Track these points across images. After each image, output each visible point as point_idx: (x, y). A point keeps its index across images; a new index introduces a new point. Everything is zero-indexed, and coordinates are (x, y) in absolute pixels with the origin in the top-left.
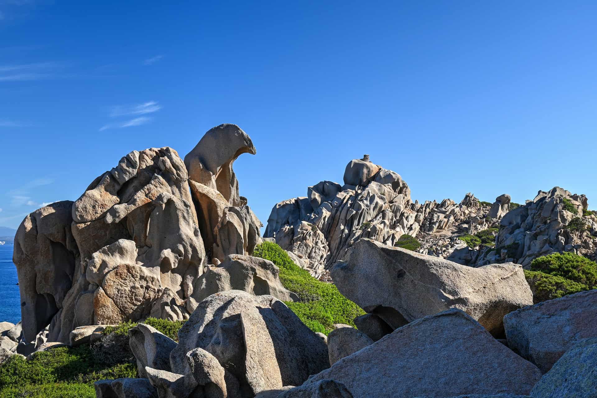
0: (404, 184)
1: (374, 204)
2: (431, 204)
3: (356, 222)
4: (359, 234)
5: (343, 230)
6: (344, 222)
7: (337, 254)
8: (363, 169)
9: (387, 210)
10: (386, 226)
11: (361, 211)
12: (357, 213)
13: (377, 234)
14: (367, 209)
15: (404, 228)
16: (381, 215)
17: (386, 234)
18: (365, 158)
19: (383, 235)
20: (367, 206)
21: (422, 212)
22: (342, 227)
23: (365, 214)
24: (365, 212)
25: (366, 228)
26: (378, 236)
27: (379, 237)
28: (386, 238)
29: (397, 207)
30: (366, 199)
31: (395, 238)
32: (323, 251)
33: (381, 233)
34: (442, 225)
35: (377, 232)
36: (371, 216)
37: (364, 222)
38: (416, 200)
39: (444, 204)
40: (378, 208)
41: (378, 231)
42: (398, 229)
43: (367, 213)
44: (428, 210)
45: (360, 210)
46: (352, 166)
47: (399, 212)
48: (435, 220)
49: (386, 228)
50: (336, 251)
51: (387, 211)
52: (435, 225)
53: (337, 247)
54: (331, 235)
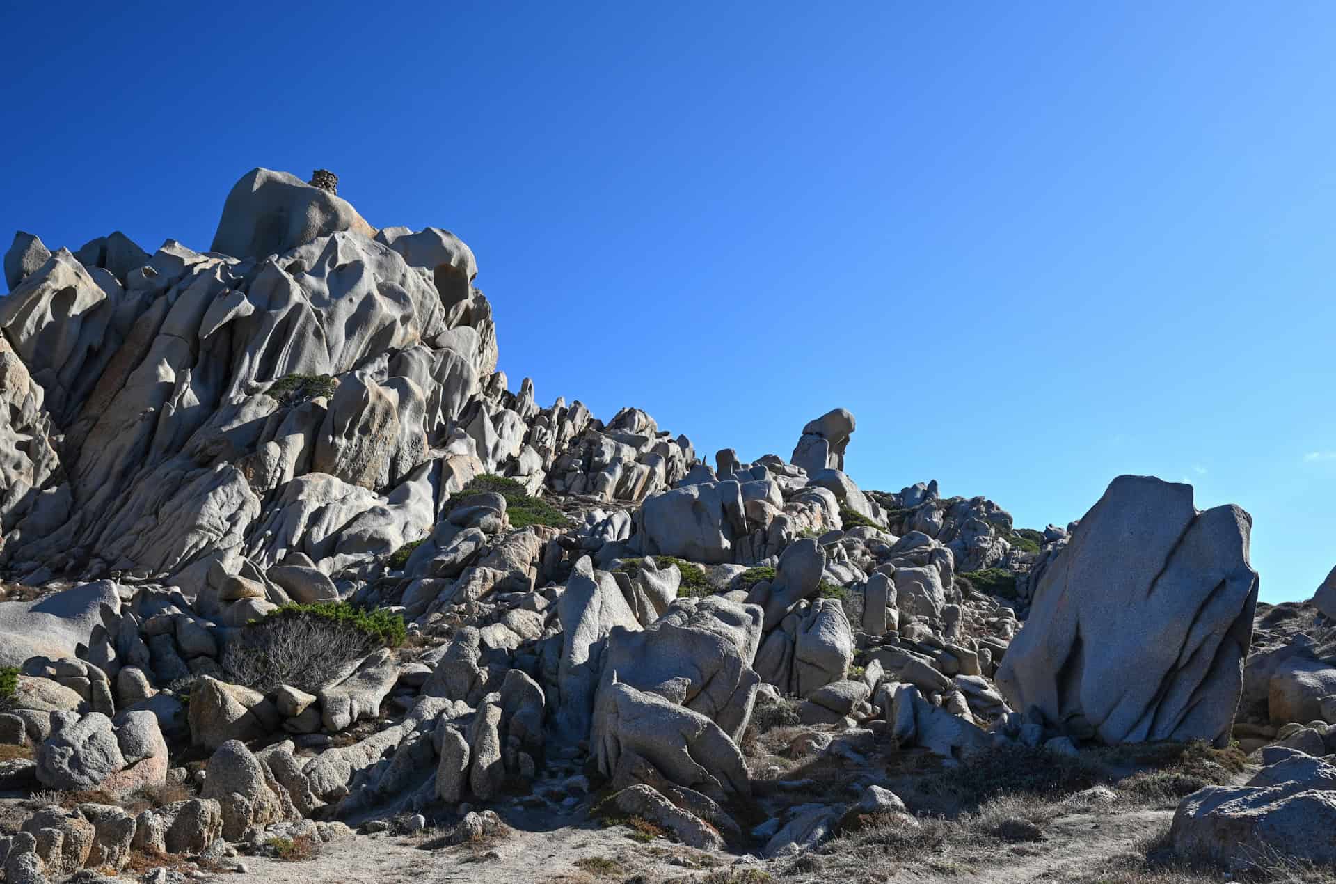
0: (479, 300)
1: (357, 301)
2: (580, 410)
3: (250, 366)
4: (264, 412)
5: (170, 391)
6: (185, 348)
7: (118, 502)
8: (306, 209)
9: (416, 348)
10: (410, 406)
11: (283, 313)
12: (261, 315)
13: (365, 430)
14: (319, 315)
15: (487, 455)
16: (386, 364)
17: (406, 448)
18: (320, 177)
19: (392, 450)
20: (316, 297)
21: (549, 427)
22: (167, 374)
23: (302, 335)
24: (303, 330)
25: (304, 393)
26: (366, 441)
27: (372, 450)
28: (405, 468)
29: (455, 366)
30: (317, 272)
31: (451, 472)
32: (17, 466)
33: (386, 432)
34: (630, 484)
35: (366, 412)
36: (335, 361)
37: (300, 371)
38: (526, 380)
39: (628, 420)
40: (371, 332)
41: (373, 410)
42: (459, 447)
43: (318, 334)
44: (569, 429)
45: (279, 307)
46: (256, 186)
47: (463, 394)
48: (607, 458)
49: (407, 413)
50: (106, 489)
51: (415, 353)
52: (612, 472)
53: (118, 467)
54: (94, 410)
